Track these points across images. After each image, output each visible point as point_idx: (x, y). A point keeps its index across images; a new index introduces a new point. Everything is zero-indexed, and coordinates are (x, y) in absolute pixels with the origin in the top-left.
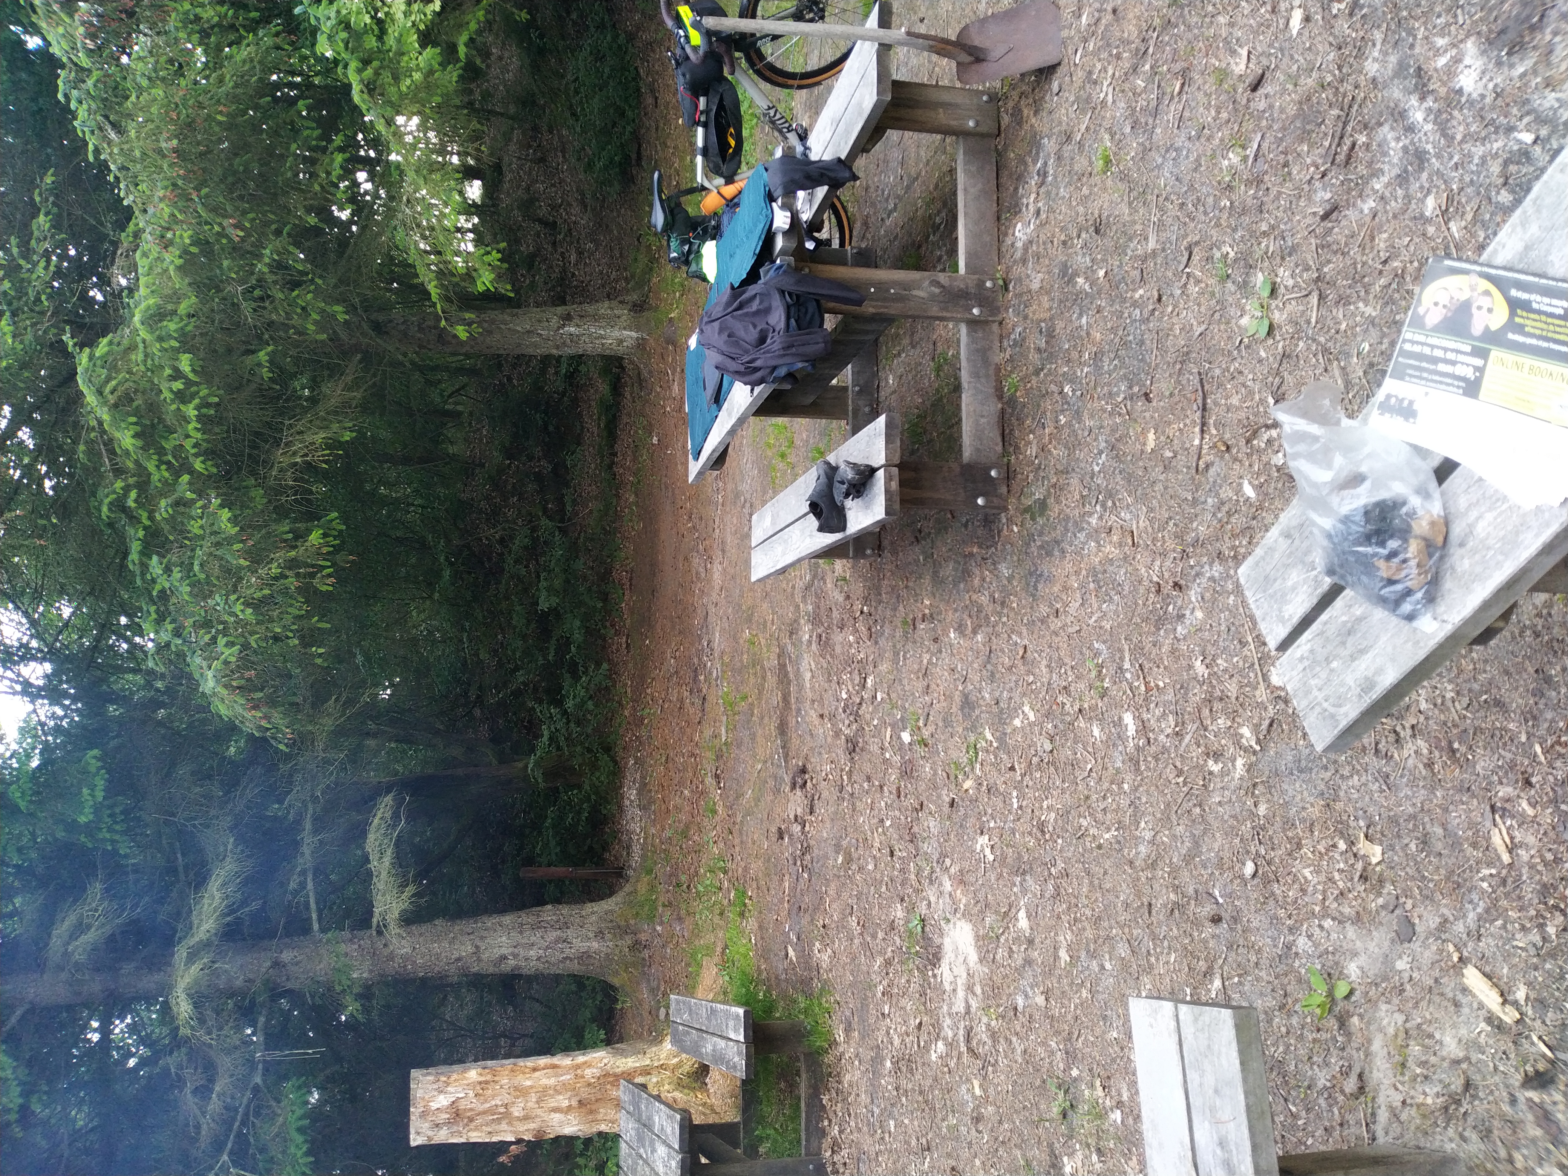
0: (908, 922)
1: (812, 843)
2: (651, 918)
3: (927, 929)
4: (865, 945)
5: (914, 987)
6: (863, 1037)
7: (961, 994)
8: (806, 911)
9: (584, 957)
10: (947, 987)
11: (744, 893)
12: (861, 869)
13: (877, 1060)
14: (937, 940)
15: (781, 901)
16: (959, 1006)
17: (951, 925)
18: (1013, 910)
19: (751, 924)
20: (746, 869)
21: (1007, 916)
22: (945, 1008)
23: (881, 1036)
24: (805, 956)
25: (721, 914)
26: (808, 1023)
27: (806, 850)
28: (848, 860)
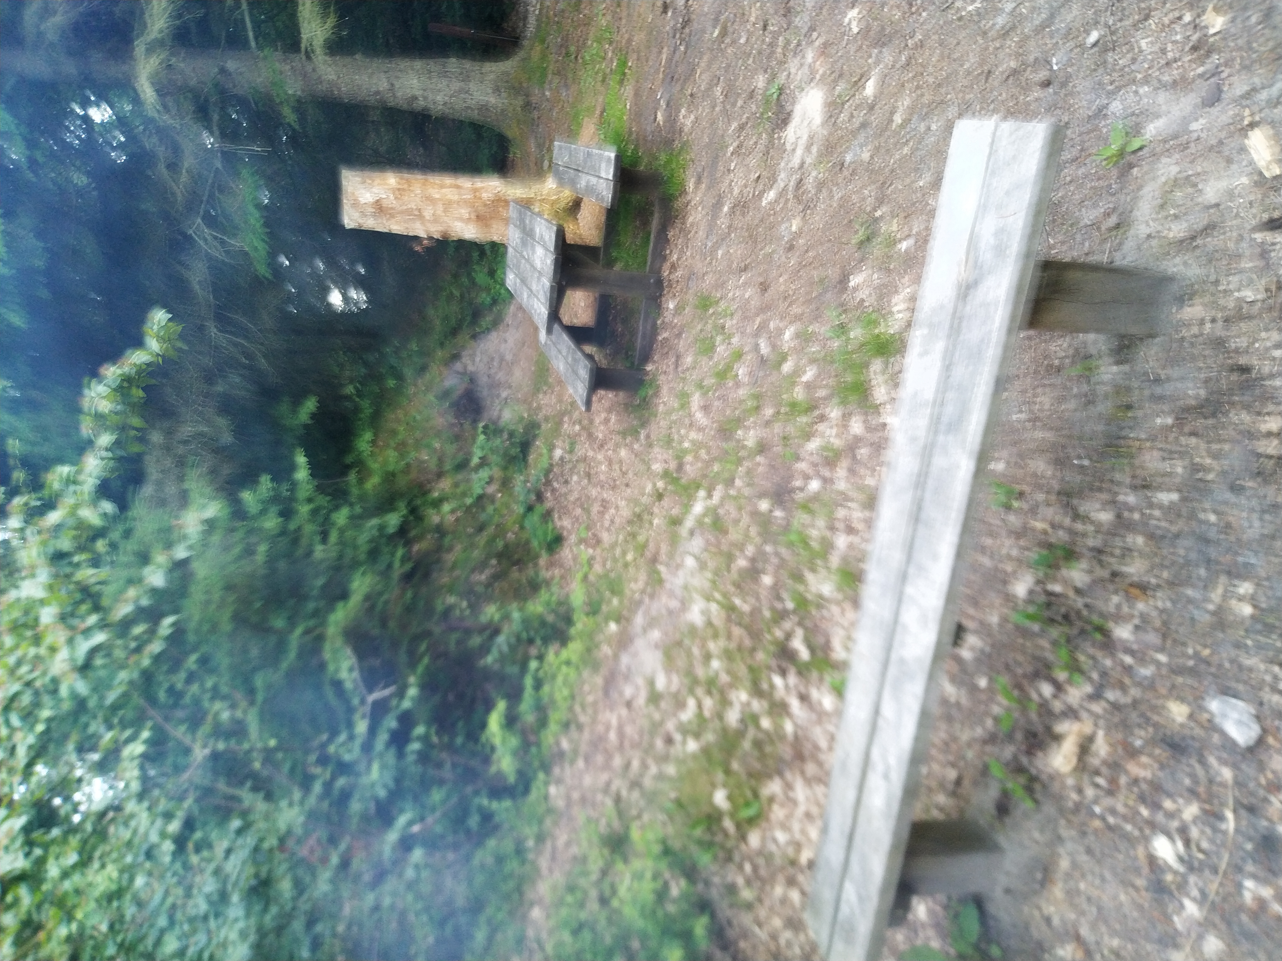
0: (767, 89)
1: (693, 17)
2: (542, 83)
3: (782, 97)
4: (725, 111)
5: (761, 147)
6: (709, 188)
7: (799, 152)
8: (678, 80)
9: (484, 108)
10: (789, 147)
11: (625, 63)
12: (734, 42)
13: (718, 205)
14: (788, 108)
15: (657, 71)
16: (796, 161)
17: (804, 94)
18: (863, 80)
19: (628, 90)
20: (629, 41)
21: (858, 84)
22: (783, 164)
23: (724, 186)
24: (671, 119)
25: (603, 81)
26: (666, 173)
27: (686, 23)
28: (724, 33)
